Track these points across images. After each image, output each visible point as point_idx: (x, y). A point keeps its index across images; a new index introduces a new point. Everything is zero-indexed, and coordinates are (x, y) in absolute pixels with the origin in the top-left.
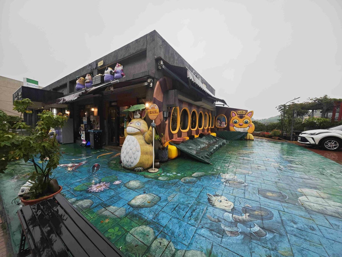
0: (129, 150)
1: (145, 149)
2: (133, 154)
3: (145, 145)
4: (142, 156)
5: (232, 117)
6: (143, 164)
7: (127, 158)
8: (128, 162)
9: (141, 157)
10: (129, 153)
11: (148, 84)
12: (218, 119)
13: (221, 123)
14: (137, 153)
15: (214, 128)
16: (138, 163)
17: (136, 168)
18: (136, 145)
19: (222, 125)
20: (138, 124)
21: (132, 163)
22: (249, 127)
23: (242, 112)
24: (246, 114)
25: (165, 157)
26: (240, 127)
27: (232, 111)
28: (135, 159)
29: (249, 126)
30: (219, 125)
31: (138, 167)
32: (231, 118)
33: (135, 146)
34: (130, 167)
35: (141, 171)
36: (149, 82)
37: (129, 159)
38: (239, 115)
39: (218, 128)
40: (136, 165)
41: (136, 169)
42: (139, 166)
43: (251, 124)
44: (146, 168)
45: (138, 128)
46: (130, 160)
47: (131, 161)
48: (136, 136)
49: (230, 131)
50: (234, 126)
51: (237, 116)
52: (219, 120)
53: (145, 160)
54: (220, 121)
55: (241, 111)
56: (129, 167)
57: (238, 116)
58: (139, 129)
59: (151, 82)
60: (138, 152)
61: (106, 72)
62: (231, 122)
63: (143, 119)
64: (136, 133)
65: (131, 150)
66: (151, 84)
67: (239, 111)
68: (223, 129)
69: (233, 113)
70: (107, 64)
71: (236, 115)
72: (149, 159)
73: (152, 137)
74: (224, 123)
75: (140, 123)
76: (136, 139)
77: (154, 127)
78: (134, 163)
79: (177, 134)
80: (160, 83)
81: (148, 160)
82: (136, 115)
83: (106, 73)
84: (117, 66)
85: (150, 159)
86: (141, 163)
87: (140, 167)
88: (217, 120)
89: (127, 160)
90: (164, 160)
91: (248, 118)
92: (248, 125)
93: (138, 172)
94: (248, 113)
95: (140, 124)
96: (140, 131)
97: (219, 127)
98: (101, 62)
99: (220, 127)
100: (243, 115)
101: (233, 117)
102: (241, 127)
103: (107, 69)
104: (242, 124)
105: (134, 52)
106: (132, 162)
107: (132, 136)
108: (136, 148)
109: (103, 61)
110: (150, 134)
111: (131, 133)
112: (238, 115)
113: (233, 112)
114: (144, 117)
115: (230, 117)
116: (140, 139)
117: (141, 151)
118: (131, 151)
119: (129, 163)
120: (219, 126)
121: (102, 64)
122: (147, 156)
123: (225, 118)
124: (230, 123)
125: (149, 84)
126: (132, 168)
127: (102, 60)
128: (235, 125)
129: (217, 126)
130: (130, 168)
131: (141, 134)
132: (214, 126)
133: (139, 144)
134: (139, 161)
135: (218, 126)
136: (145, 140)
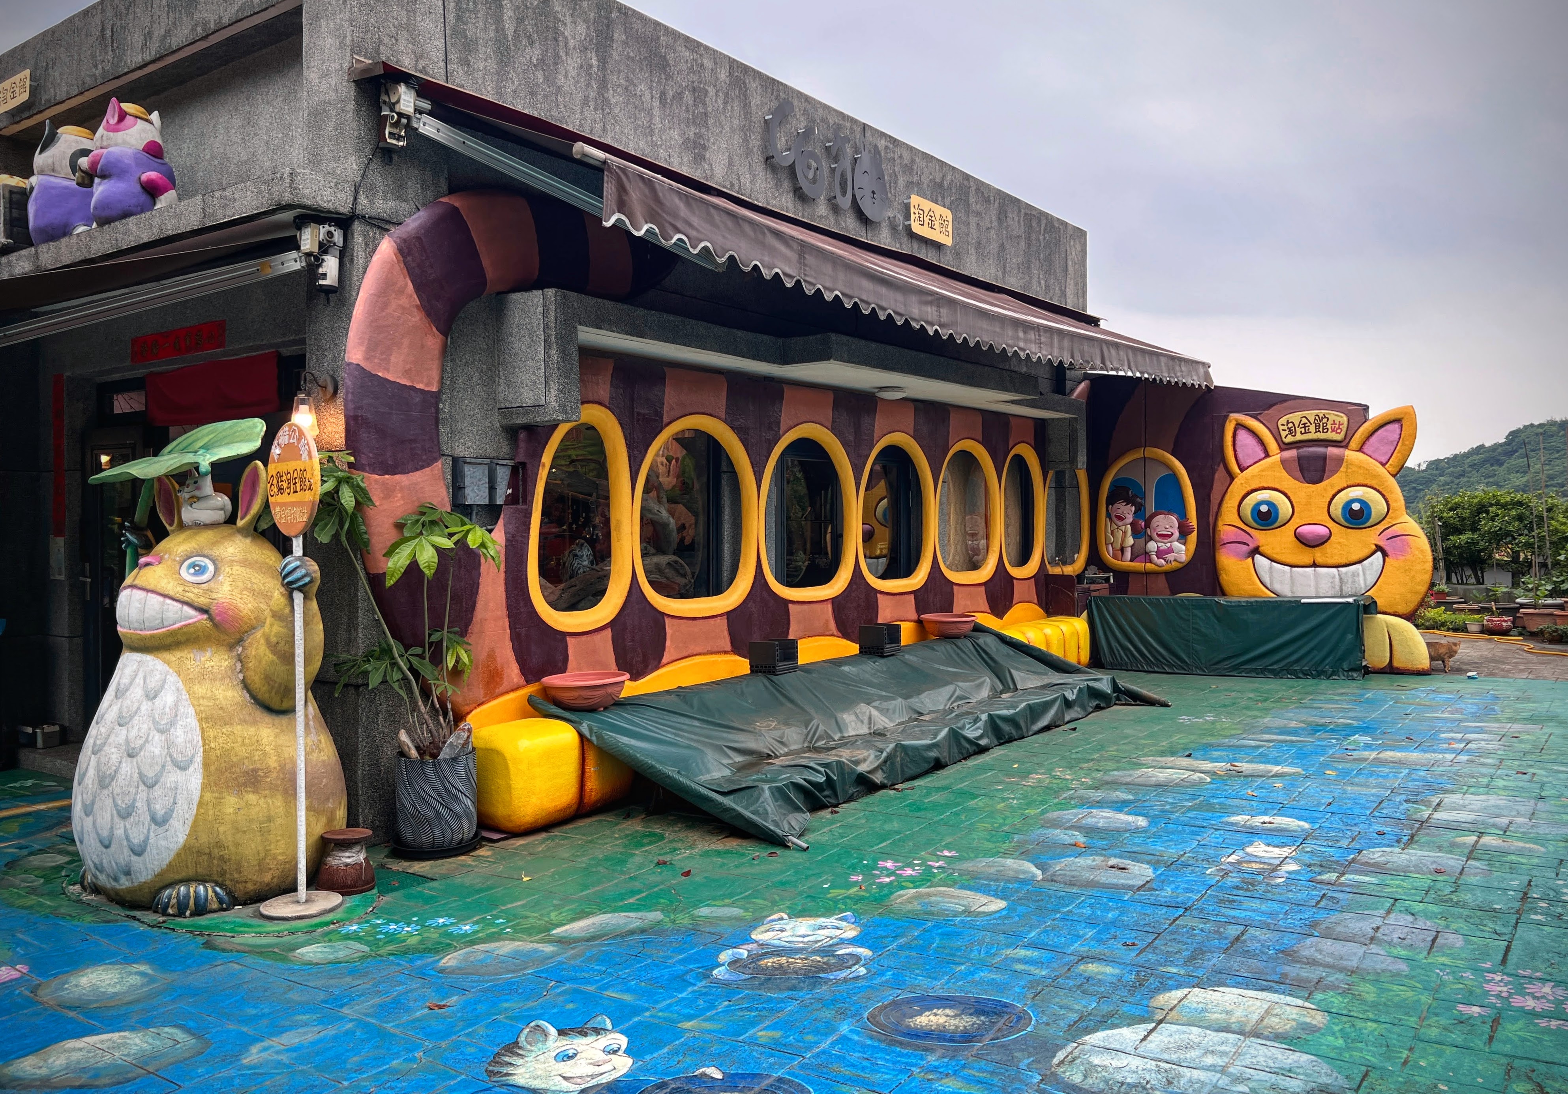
0: (115, 758)
1: (243, 752)
2: (142, 787)
3: (243, 722)
4: (208, 796)
5: (1235, 468)
6: (221, 858)
7: (105, 816)
8: (107, 847)
9: (200, 804)
10: (121, 778)
11: (309, 265)
12: (1120, 493)
13: (1148, 525)
14: (173, 777)
15: (1080, 577)
16: (178, 855)
17: (166, 887)
18: (172, 723)
19: (1152, 546)
20: (200, 570)
21: (138, 851)
22: (1379, 554)
23: (1319, 420)
24: (1355, 442)
25: (442, 810)
26: (1306, 556)
27: (1236, 417)
28: (160, 821)
29: (1379, 548)
30: (1130, 541)
31: (186, 881)
32: (1232, 477)
33: (162, 732)
34: (125, 883)
35: (201, 910)
36: (308, 255)
37: (117, 819)
38: (1292, 453)
39: (1123, 578)
40: (170, 865)
41: (167, 892)
42: (191, 872)
43: (1397, 530)
44: (250, 887)
45: (190, 596)
46: (119, 832)
47: (127, 838)
48: (178, 654)
49: (1224, 594)
50: (1256, 551)
51: (1276, 457)
52: (1129, 501)
53: (238, 830)
54: (1139, 509)
55: (1311, 414)
56: (116, 879)
57: (1283, 462)
58: (202, 601)
59: (324, 248)
60: (183, 769)
61: (40, 159)
62: (1229, 516)
63: (244, 532)
64: (173, 633)
65: (130, 756)
66: (330, 266)
67: (1295, 417)
68: (1162, 582)
69: (1242, 435)
70: (61, 95)
71: (1267, 455)
72: (270, 819)
73: (288, 658)
74: (1168, 523)
75: (214, 562)
76: (172, 678)
77: (300, 589)
78: (151, 853)
79: (608, 633)
80: (404, 250)
81: (264, 832)
82: (195, 499)
83: (42, 172)
84: (113, 121)
85: (279, 821)
86: (199, 853)
87: (203, 881)
88: (1111, 501)
89: (105, 833)
90: (437, 832)
91: (1368, 472)
92: (1371, 537)
93: (181, 914)
94: (1366, 427)
95: (217, 570)
96: (211, 618)
97: (1126, 563)
98: (16, 78)
99: (1138, 566)
100: (1332, 451)
101: (1242, 469)
102: (1318, 555)
103: (52, 139)
104: (1322, 530)
105: (225, 21)
106: (136, 840)
107: (148, 658)
108: (169, 745)
109: (27, 72)
110: (274, 640)
111: (143, 639)
112: (1284, 446)
113: (1239, 426)
114: (248, 518)
115: (1220, 474)
116: (203, 676)
117: (206, 765)
118: (127, 768)
119: (121, 855)
120: (1128, 554)
121: (25, 97)
122: (252, 798)
123: (1174, 477)
124: (1221, 526)
125: (314, 262)
126: (141, 887)
127: (25, 69)
128: (1264, 538)
129: (1108, 555)
130: (129, 891)
131: (219, 643)
132: (1081, 559)
133: (191, 711)
134: (189, 836)
135: (1122, 549)
136: (246, 685)
